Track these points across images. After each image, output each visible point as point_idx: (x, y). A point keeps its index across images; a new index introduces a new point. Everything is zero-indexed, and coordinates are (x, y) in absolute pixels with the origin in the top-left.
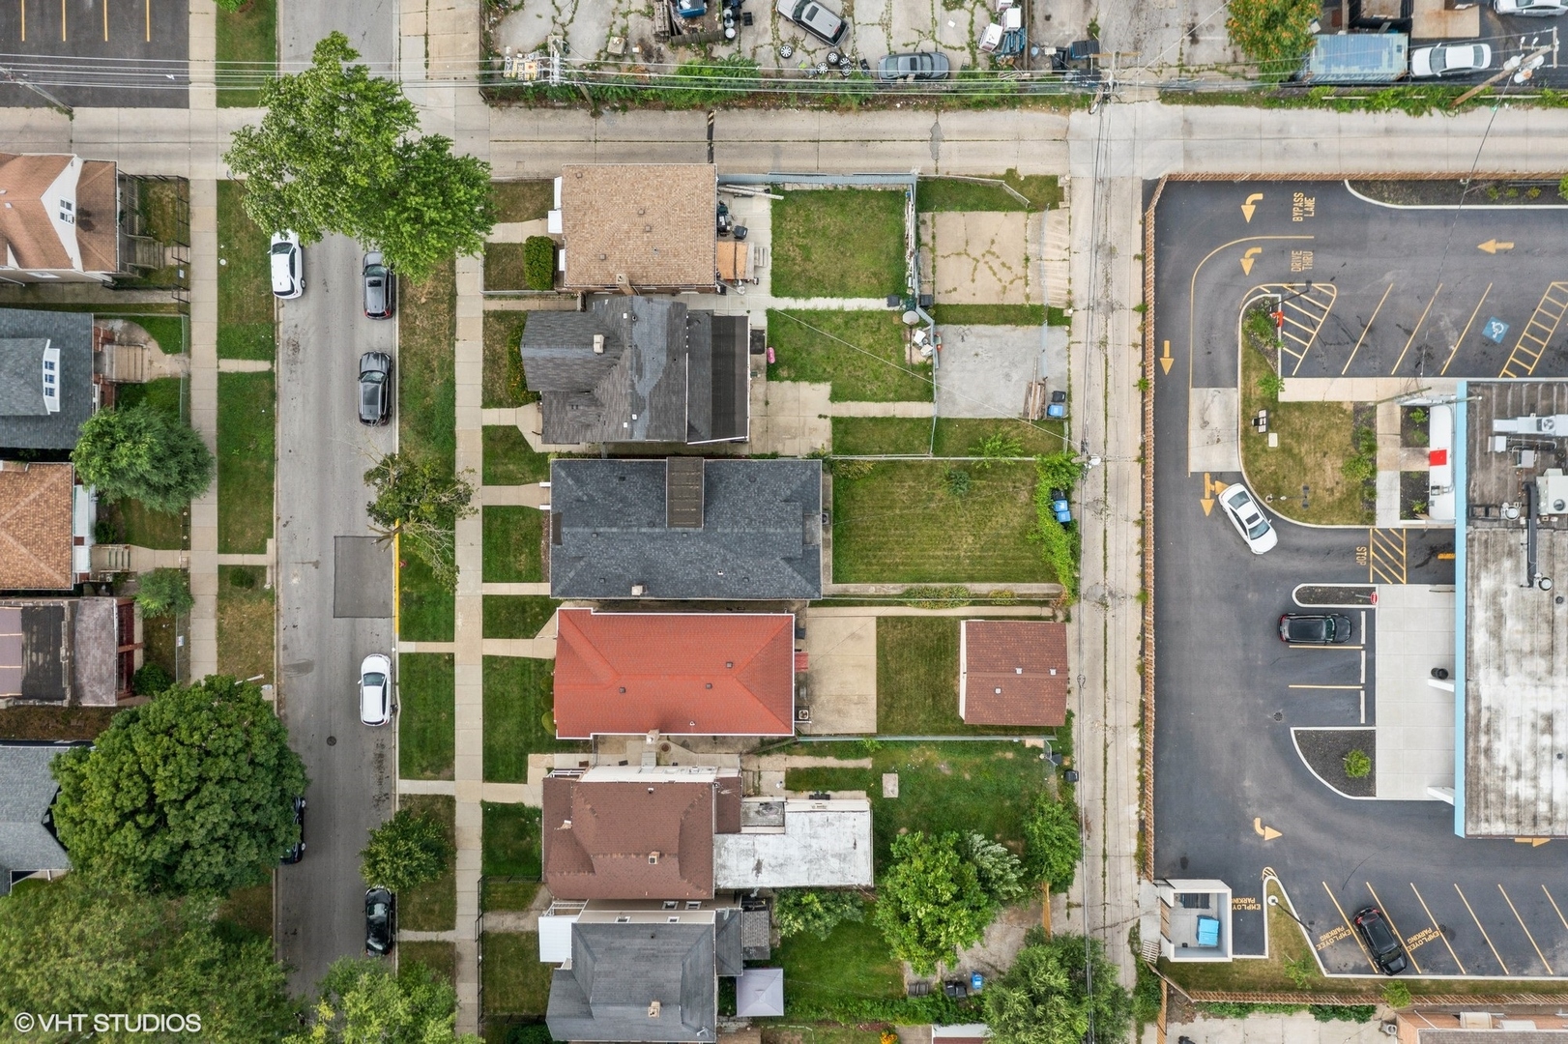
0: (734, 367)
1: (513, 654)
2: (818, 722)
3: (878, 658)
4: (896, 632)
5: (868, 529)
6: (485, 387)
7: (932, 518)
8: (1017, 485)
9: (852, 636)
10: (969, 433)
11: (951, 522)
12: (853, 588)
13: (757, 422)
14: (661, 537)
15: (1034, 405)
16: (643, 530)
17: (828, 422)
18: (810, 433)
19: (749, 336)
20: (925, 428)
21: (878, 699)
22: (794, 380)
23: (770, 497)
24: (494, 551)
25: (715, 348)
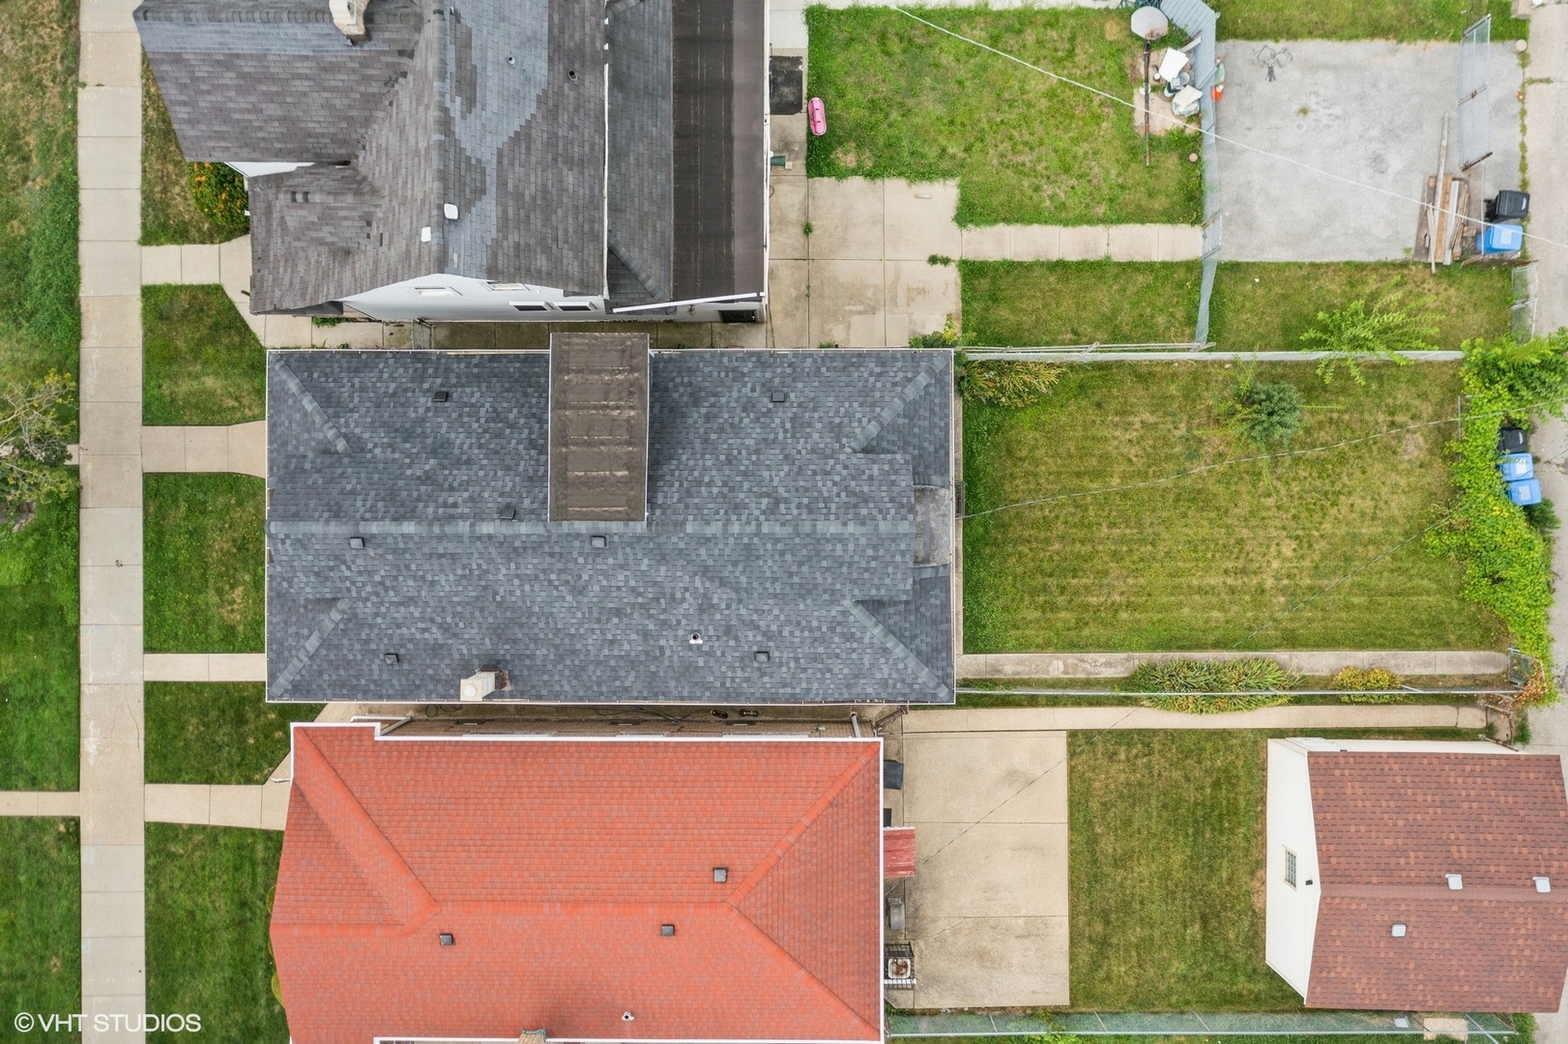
0: (729, 120)
1: (217, 820)
2: (933, 980)
3: (1072, 828)
4: (1114, 768)
5: (1047, 524)
6: (147, 197)
7: (1199, 498)
8: (1400, 418)
9: (1012, 777)
10: (1285, 297)
11: (1243, 509)
12: (1010, 664)
13: (785, 272)
14: (536, 546)
15: (1441, 229)
16: (486, 528)
17: (951, 275)
18: (910, 300)
19: (767, 73)
20: (1181, 285)
21: (1073, 927)
22: (871, 175)
23: (826, 441)
24: (170, 580)
25: (682, 69)
